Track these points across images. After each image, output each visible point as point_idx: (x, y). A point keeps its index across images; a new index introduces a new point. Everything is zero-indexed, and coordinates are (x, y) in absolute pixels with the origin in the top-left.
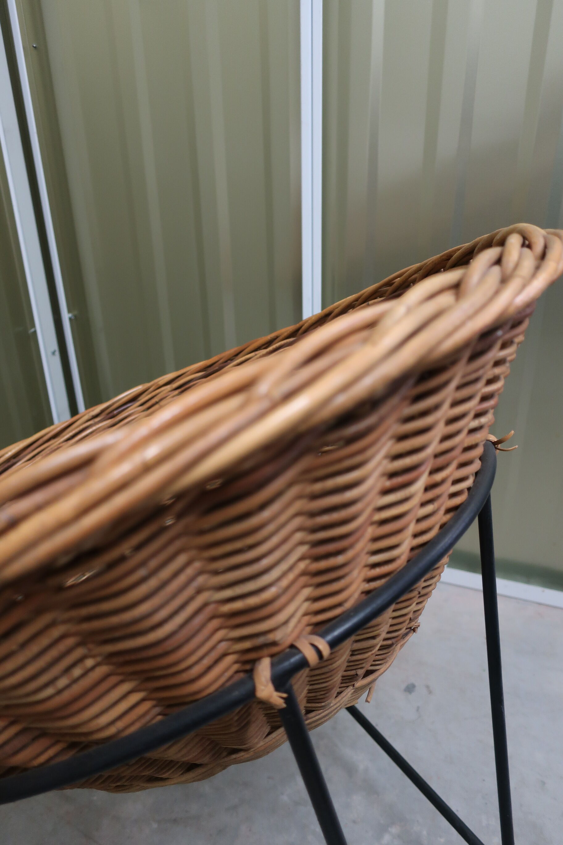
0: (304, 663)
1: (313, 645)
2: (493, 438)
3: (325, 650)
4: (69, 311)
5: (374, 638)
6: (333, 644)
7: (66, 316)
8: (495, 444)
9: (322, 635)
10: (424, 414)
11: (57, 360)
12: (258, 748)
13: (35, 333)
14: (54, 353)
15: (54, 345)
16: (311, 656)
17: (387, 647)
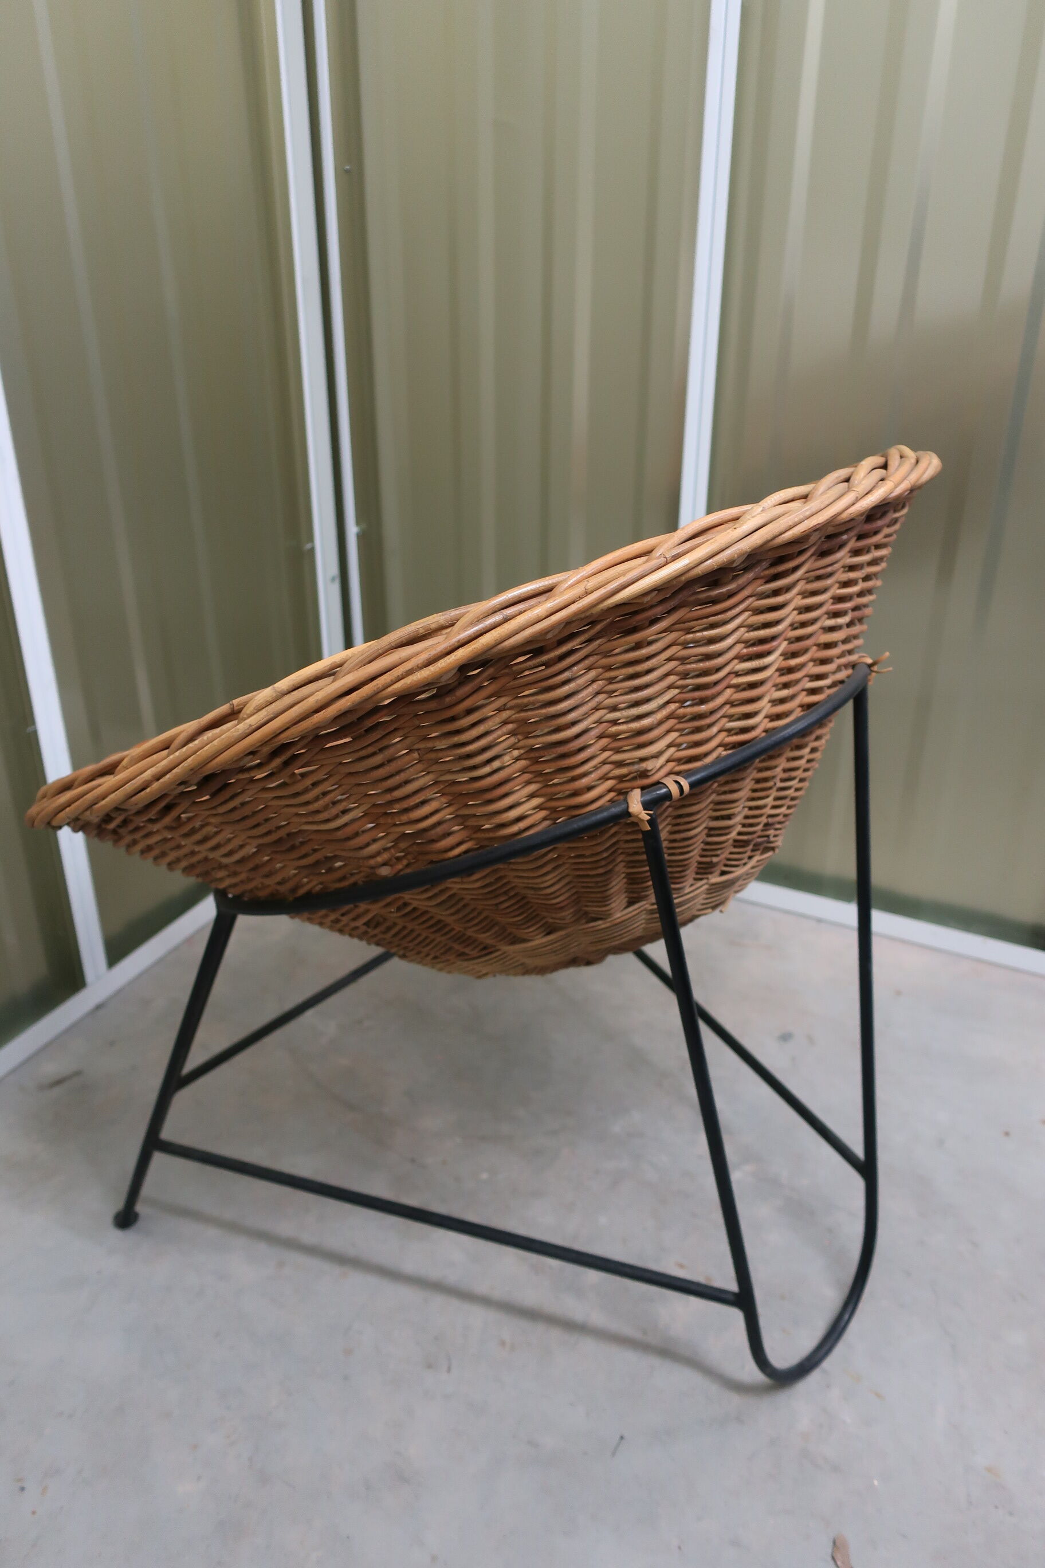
0: (668, 796)
1: (676, 782)
2: (869, 661)
3: (686, 788)
4: (358, 523)
5: (729, 817)
6: (692, 785)
7: (352, 530)
8: (870, 666)
9: (685, 778)
10: (776, 593)
11: (336, 589)
12: (615, 919)
13: (312, 551)
14: (333, 579)
15: (334, 569)
16: (674, 790)
17: (741, 844)
